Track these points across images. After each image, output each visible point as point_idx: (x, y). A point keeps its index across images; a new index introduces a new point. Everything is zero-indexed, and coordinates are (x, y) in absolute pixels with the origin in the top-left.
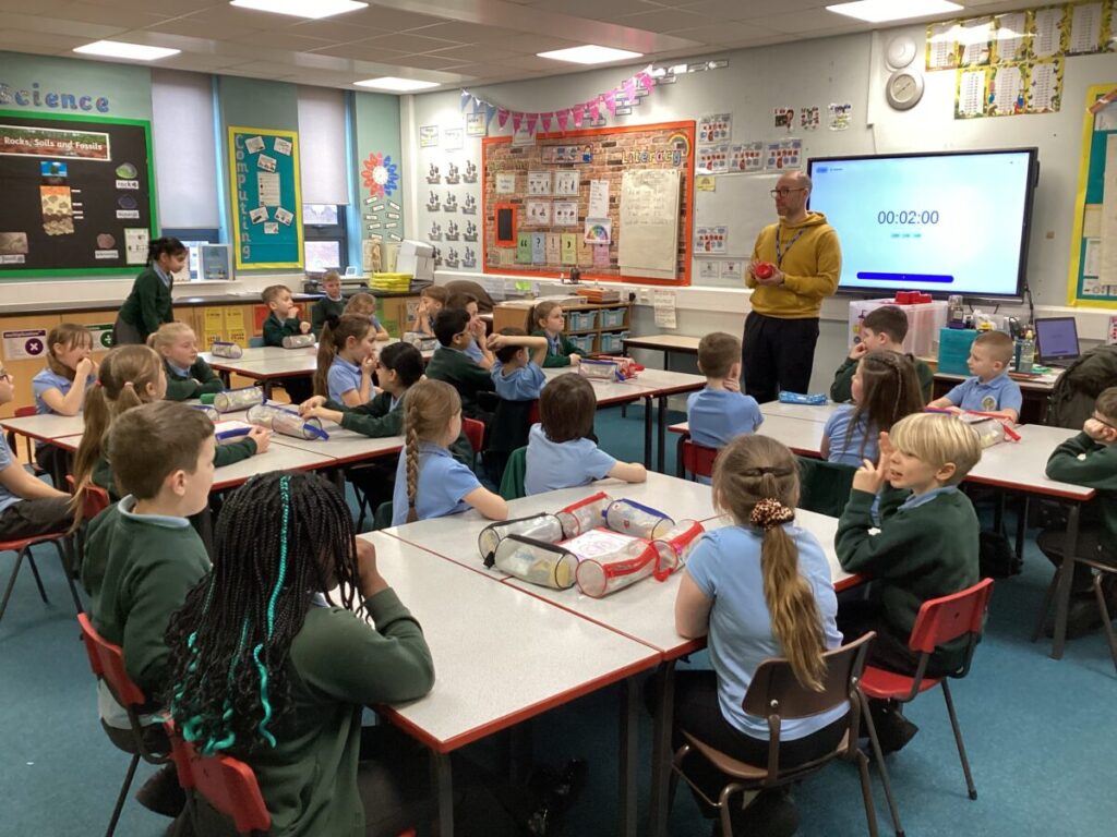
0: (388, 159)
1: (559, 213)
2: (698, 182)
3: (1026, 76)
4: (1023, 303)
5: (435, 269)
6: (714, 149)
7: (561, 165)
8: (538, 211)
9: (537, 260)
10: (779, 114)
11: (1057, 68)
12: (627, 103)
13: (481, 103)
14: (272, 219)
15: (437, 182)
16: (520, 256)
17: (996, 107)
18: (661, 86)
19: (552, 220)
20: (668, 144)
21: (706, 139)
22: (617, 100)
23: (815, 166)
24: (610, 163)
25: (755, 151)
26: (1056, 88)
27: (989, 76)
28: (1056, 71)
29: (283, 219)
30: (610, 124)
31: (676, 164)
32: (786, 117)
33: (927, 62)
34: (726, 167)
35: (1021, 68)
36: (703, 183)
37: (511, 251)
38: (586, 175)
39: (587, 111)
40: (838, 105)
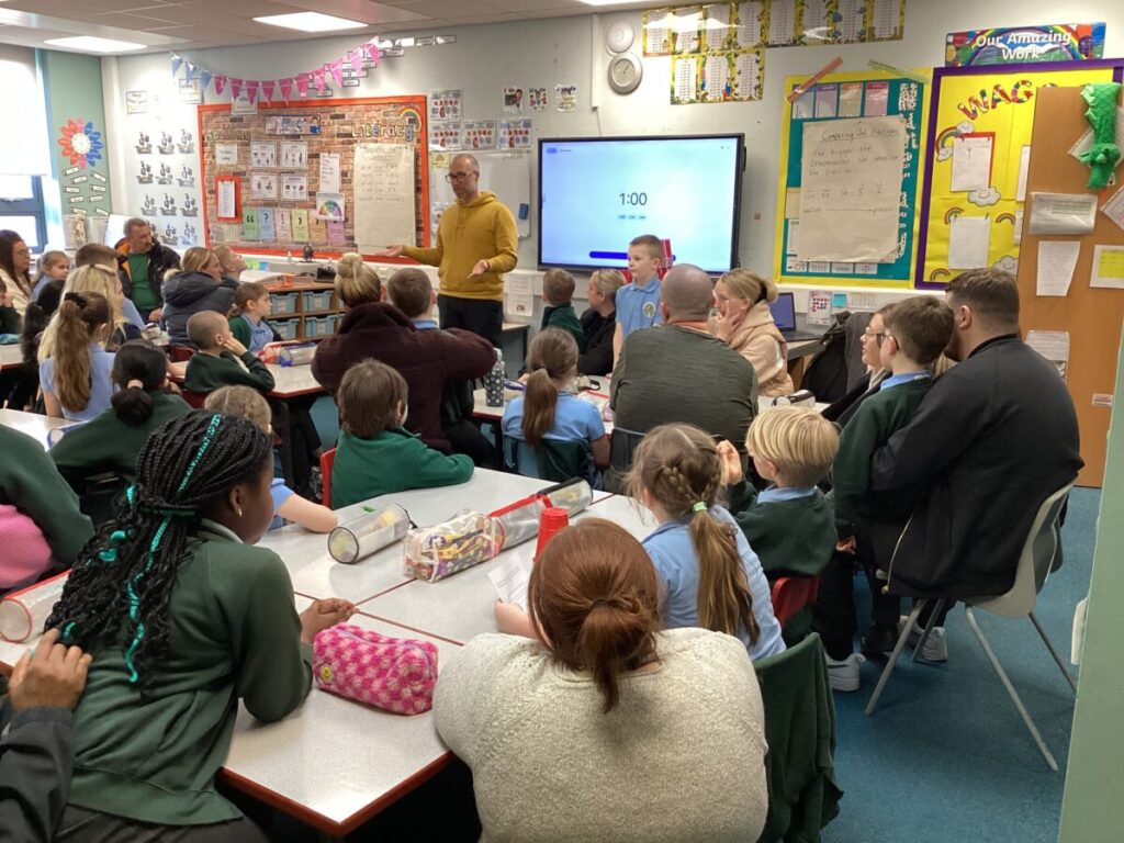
0: (90, 125)
1: (288, 187)
2: (432, 159)
3: (732, 65)
6: (446, 125)
7: (287, 137)
8: (264, 184)
9: (266, 237)
10: (508, 93)
11: (758, 59)
12: (354, 74)
13: (195, 68)
15: (149, 152)
16: (247, 233)
17: (707, 94)
18: (389, 58)
19: (279, 194)
20: (400, 118)
21: (438, 115)
22: (344, 70)
23: (545, 146)
24: (339, 135)
25: (487, 130)
26: (759, 78)
27: (700, 65)
28: (758, 62)
30: (337, 96)
31: (408, 139)
32: (514, 96)
33: (644, 48)
34: (459, 145)
35: (727, 56)
36: (438, 160)
37: (236, 227)
38: (315, 148)
39: (312, 81)
40: (564, 87)
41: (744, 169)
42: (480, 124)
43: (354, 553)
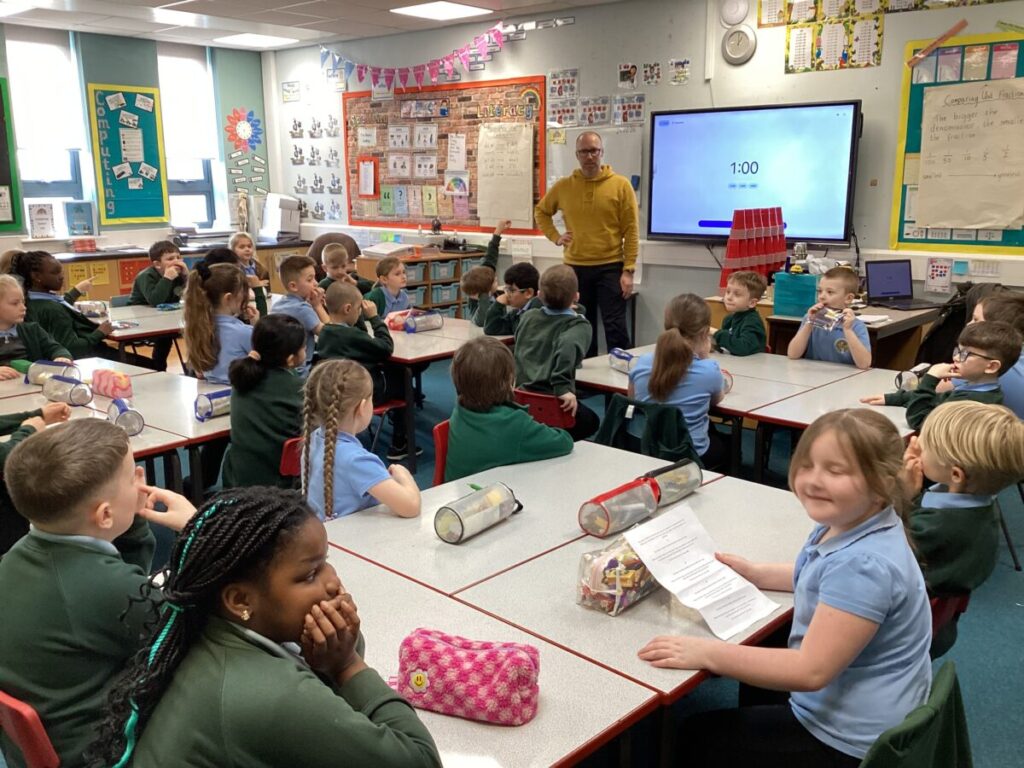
0: (251, 114)
1: (420, 166)
2: (549, 136)
3: (849, 32)
4: (849, 247)
5: (301, 222)
6: (563, 103)
7: (420, 119)
8: (399, 165)
9: (400, 212)
10: (623, 69)
11: (877, 25)
12: (480, 59)
13: (340, 59)
14: (136, 174)
15: (300, 136)
16: (384, 208)
17: (822, 62)
18: (512, 42)
19: (412, 172)
20: (521, 98)
21: (557, 94)
22: (471, 56)
23: (658, 119)
24: (466, 117)
25: (602, 106)
26: (877, 44)
27: (816, 32)
28: (876, 28)
29: (147, 174)
30: (465, 80)
31: (528, 118)
32: (629, 72)
33: (759, 20)
34: (575, 121)
35: (844, 24)
36: (555, 136)
37: (374, 204)
38: (444, 129)
39: (442, 67)
40: (678, 60)
41: (860, 136)
42: (595, 101)
43: (459, 534)
